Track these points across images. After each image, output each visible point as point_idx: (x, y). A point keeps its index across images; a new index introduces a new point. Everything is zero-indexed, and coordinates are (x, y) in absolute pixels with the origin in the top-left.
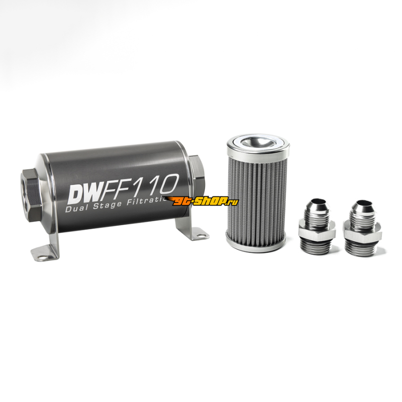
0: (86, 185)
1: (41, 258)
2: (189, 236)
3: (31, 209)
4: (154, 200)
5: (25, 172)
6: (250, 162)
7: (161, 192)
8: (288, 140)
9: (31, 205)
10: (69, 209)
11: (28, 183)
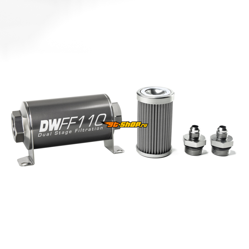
0: (50, 121)
1: (23, 164)
2: (112, 151)
3: (17, 135)
4: (91, 129)
5: (14, 113)
6: (150, 104)
7: (95, 125)
8: (174, 90)
9: (17, 132)
10: (40, 135)
11: (16, 119)
